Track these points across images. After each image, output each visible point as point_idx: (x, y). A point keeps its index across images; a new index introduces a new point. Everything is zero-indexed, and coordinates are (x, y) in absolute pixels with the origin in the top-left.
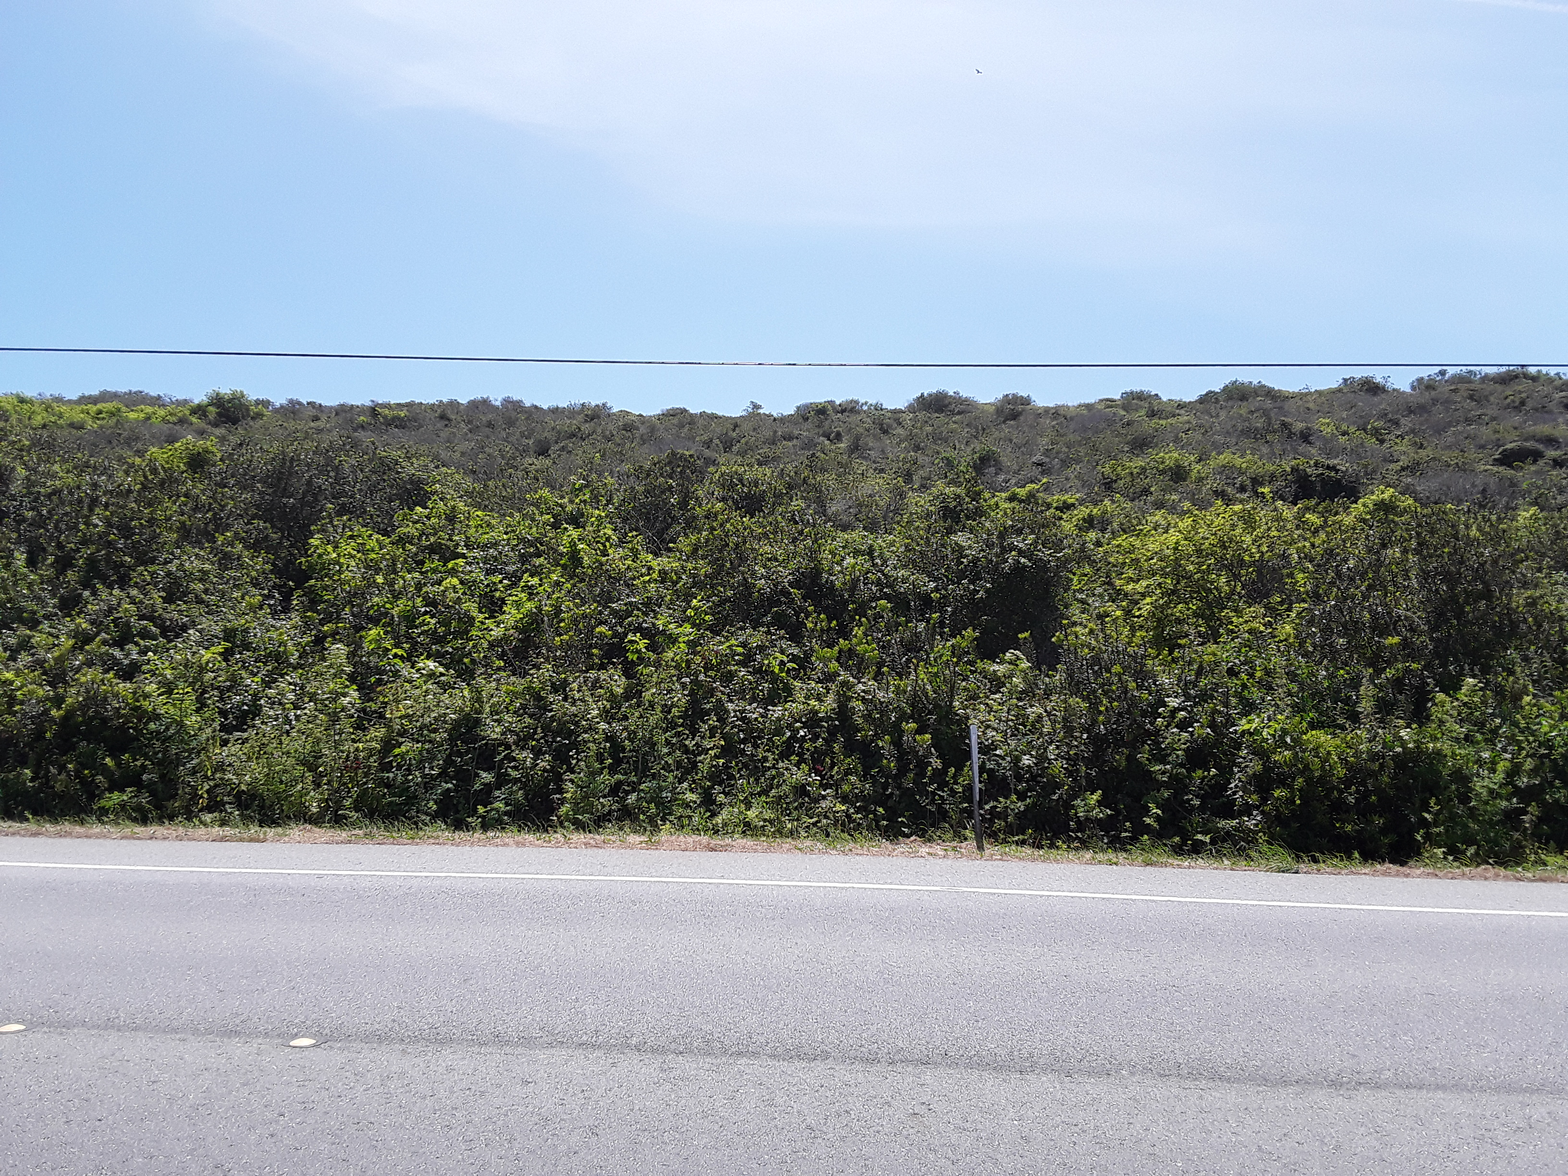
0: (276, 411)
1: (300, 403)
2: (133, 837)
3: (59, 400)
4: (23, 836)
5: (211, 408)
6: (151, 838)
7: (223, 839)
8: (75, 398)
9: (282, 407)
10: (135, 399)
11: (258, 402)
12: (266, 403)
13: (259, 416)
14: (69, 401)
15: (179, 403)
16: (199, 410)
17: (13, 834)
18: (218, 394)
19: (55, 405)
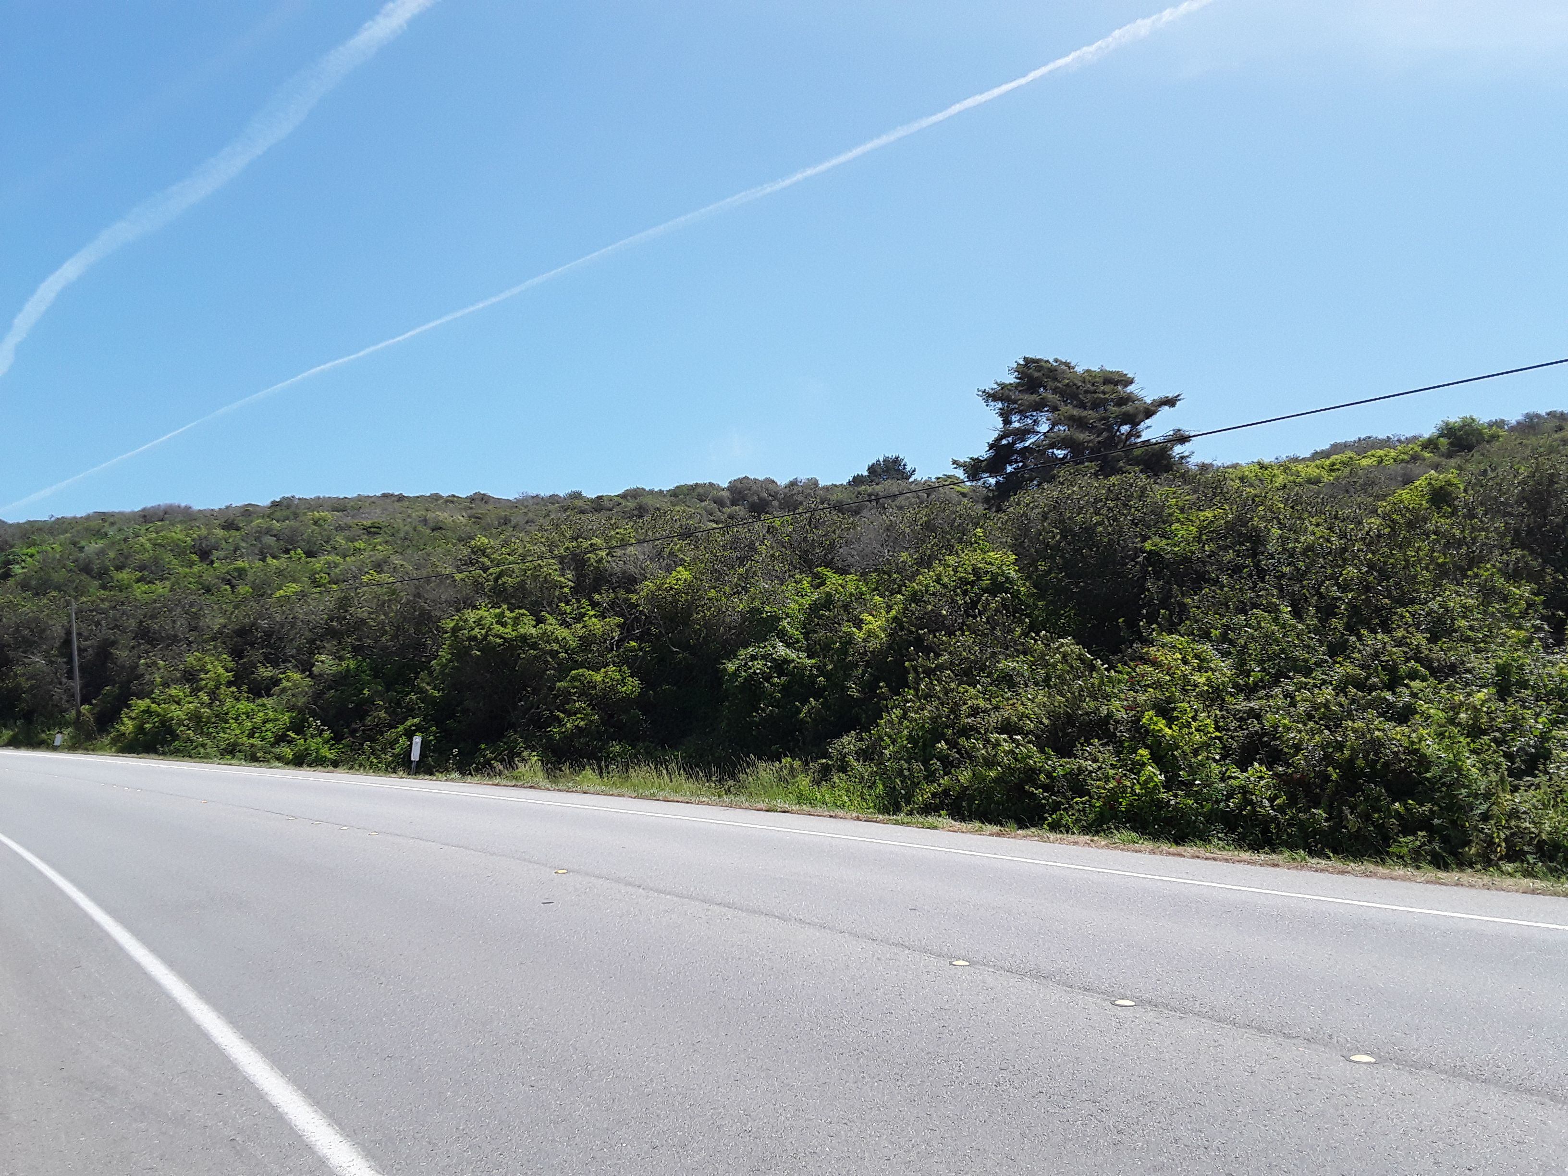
0: (1512, 429)
1: (1538, 416)
2: (1438, 882)
3: (1295, 460)
4: (1332, 873)
5: (1441, 439)
6: (1457, 885)
7: (1533, 892)
8: (1308, 455)
9: (1518, 423)
10: (1365, 446)
11: (1491, 425)
12: (1500, 424)
13: (1494, 437)
14: (1304, 459)
15: (1409, 441)
16: (1430, 444)
17: (1322, 870)
18: (1447, 424)
19: (1292, 466)
